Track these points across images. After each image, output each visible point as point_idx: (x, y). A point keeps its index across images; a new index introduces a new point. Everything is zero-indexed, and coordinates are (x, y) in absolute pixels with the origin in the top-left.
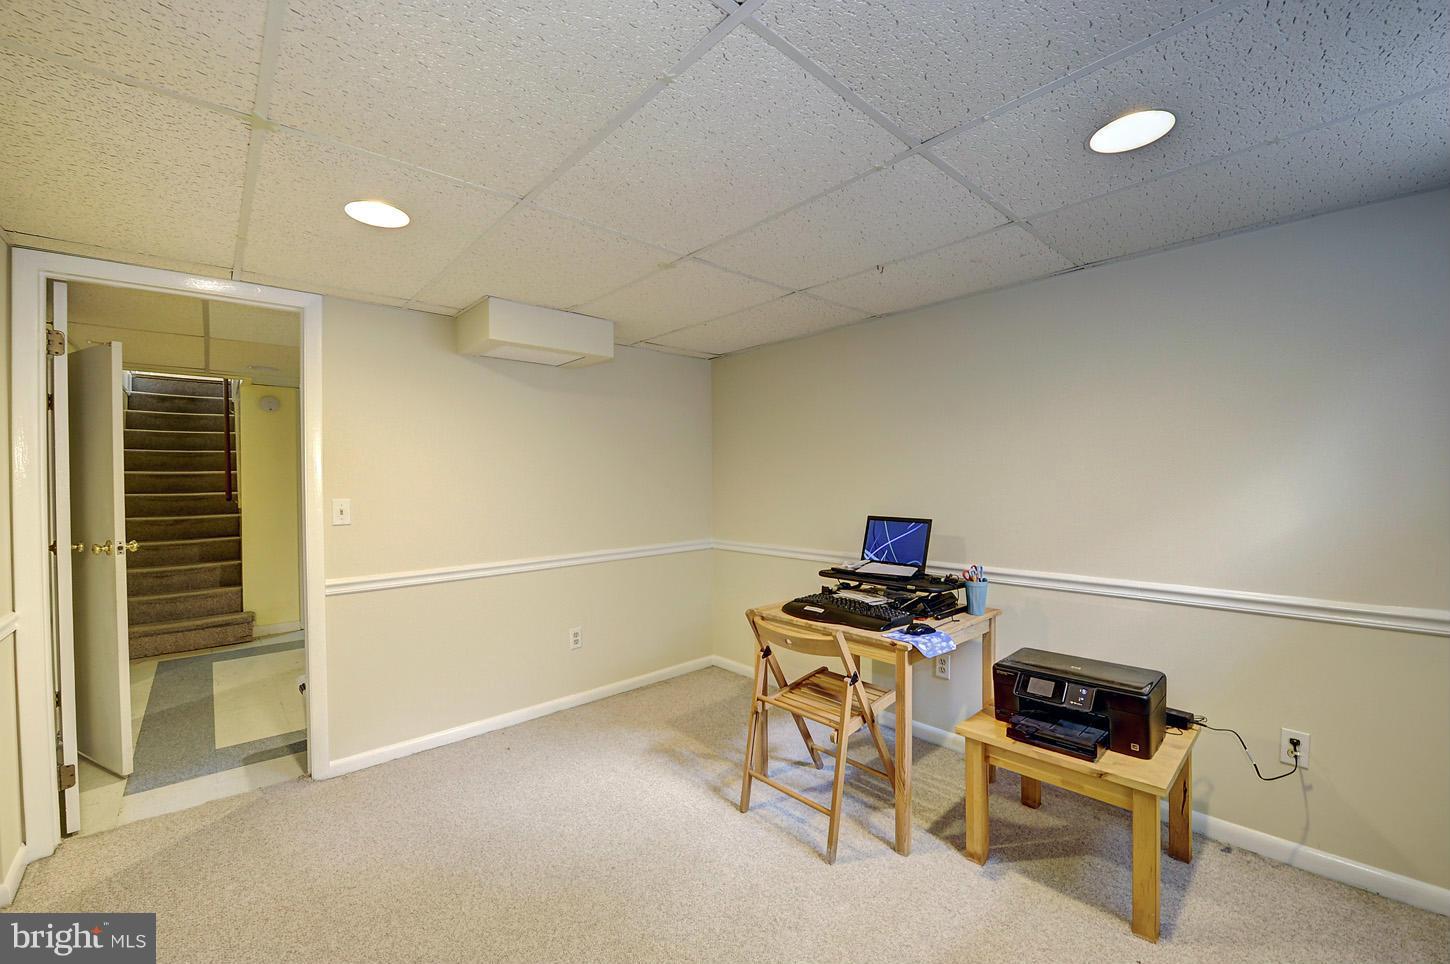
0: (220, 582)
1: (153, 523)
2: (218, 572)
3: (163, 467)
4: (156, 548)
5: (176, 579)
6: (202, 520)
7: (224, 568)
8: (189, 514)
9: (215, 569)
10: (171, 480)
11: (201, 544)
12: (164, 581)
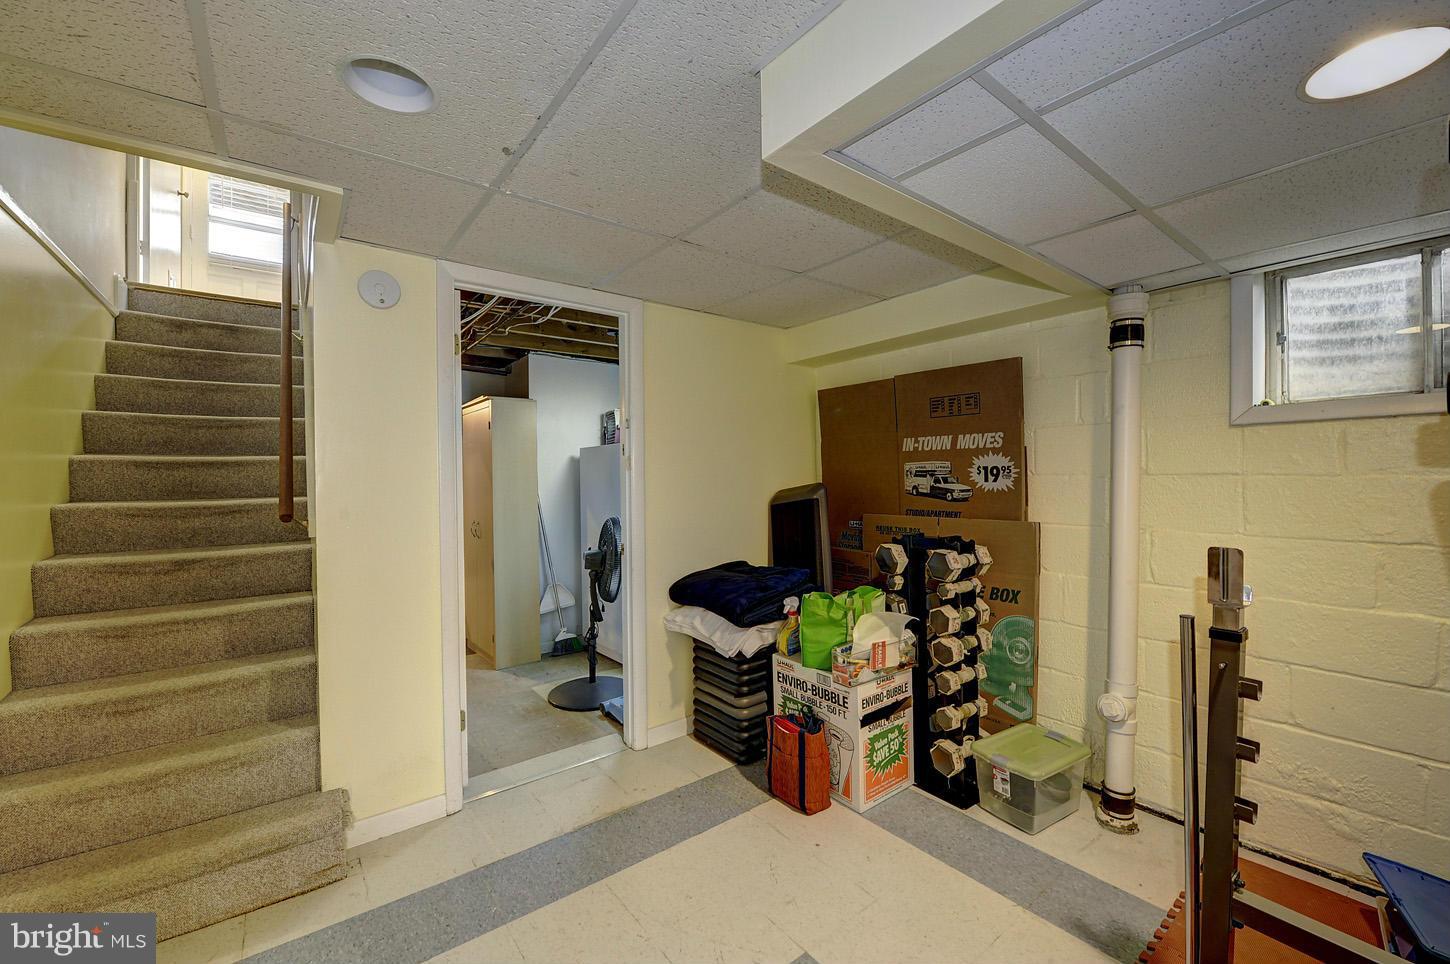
0: (270, 711)
1: (125, 570)
2: (264, 689)
3: (167, 447)
4: (123, 634)
5: (164, 715)
6: (233, 562)
7: (277, 677)
8: (212, 544)
9: (254, 682)
10: (179, 474)
11: (230, 618)
12: (136, 722)
